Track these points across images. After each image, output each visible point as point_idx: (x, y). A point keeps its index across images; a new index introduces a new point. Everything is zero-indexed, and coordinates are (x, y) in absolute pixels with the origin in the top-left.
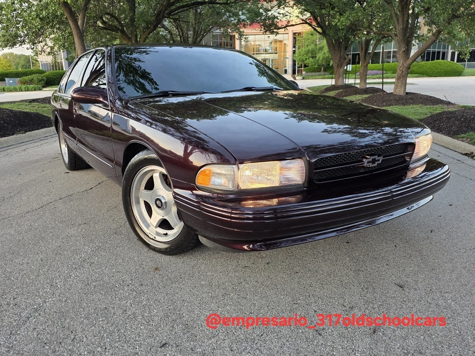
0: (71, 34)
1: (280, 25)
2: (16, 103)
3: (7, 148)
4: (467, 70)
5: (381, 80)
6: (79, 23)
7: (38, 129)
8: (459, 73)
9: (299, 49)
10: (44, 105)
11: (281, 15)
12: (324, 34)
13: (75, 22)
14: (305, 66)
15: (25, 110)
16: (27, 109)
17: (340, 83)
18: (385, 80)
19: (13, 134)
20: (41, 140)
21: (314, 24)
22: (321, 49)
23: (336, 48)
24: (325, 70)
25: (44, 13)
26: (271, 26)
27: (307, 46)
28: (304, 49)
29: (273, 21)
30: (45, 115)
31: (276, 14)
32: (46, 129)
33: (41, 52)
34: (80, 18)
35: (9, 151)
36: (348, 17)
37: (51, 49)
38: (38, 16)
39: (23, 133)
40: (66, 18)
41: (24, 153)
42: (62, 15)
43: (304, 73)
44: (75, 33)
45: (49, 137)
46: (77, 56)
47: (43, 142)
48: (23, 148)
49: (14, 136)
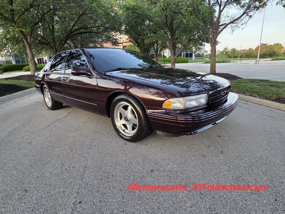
0: (24, 46)
1: (119, 42)
4: (189, 61)
6: (29, 40)
7: (17, 92)
8: (187, 62)
10: (15, 81)
11: (120, 38)
12: (139, 46)
13: (27, 39)
16: (7, 82)
18: (165, 65)
20: (20, 97)
21: (134, 42)
23: (144, 52)
26: (115, 43)
29: (116, 41)
30: (17, 85)
31: (118, 38)
32: (21, 91)
33: (5, 55)
34: (29, 38)
36: (151, 39)
37: (10, 54)
39: (10, 94)
40: (22, 38)
41: (16, 104)
42: (18, 37)
44: (27, 45)
45: (24, 95)
46: (29, 56)
47: (22, 98)
48: (14, 101)
49: (6, 96)
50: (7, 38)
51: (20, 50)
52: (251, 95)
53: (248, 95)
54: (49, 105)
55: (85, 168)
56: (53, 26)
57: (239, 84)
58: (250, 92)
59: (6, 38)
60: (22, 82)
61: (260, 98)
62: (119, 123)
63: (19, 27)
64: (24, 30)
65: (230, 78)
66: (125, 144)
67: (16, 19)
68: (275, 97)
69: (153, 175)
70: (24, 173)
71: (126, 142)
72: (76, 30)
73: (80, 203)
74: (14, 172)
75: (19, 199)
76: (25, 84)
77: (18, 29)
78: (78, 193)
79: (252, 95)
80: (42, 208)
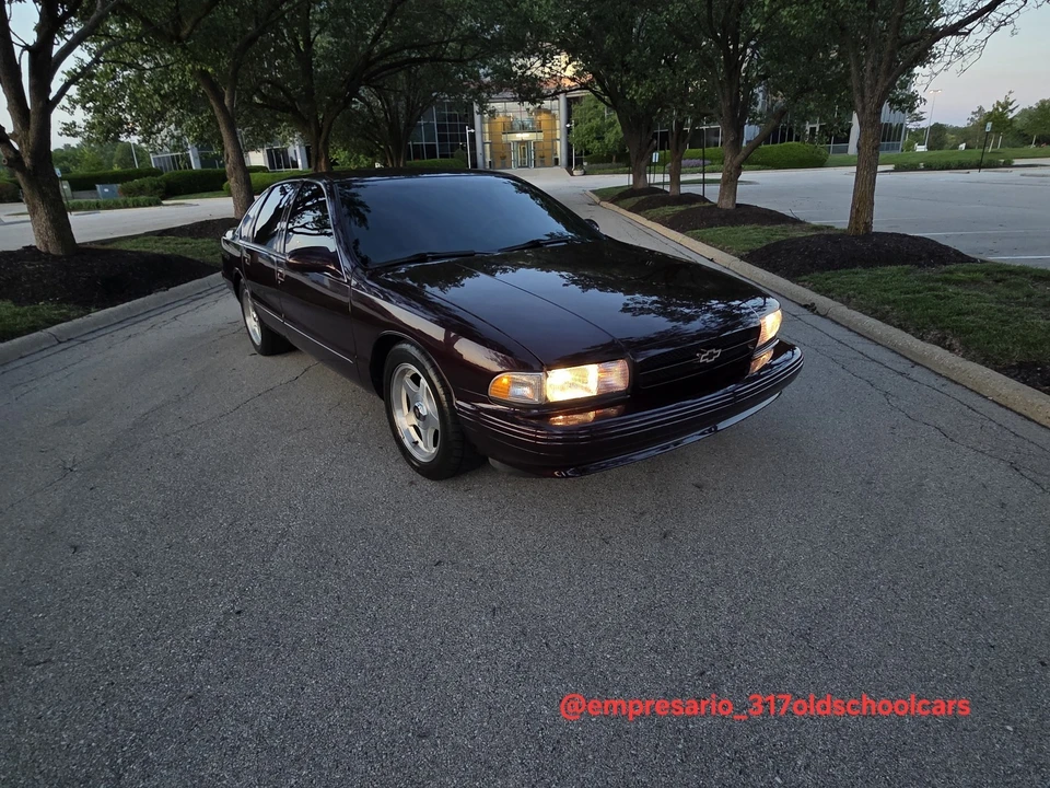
0: (213, 118)
1: (545, 91)
2: (140, 239)
3: (146, 316)
4: (832, 157)
5: (700, 176)
6: (226, 102)
7: (186, 282)
8: (818, 163)
9: (576, 125)
10: (184, 240)
12: (613, 106)
13: (220, 100)
14: (587, 153)
15: (156, 251)
16: (159, 248)
17: (640, 185)
18: (707, 176)
19: (150, 294)
20: (194, 300)
21: (599, 90)
22: (612, 125)
23: (634, 129)
24: (618, 160)
25: (166, 86)
26: (530, 91)
27: (590, 121)
28: (584, 127)
29: (534, 84)
30: (190, 256)
31: (539, 74)
32: (197, 281)
34: (226, 93)
35: (152, 320)
38: (157, 91)
39: (165, 290)
40: (204, 94)
41: (176, 323)
42: (197, 88)
43: (585, 164)
44: (220, 119)
45: (204, 294)
46: (228, 156)
47: (197, 303)
48: (172, 314)
49: (153, 296)
50: (162, 92)
51: (202, 134)
52: (940, 342)
53: (930, 342)
54: (257, 338)
55: (282, 536)
56: (309, 43)
57: (931, 289)
58: (942, 329)
59: (160, 95)
60: (205, 246)
61: (963, 356)
62: (405, 421)
63: (195, 59)
64: (210, 70)
65: (920, 259)
66: (412, 483)
67: (184, 33)
68: (1017, 354)
69: (436, 574)
70: (145, 532)
71: (417, 477)
72: (385, 53)
73: (239, 613)
74: (124, 527)
75: (120, 588)
76: (213, 254)
77: (193, 66)
78: (242, 592)
79: (945, 338)
80: (159, 613)
